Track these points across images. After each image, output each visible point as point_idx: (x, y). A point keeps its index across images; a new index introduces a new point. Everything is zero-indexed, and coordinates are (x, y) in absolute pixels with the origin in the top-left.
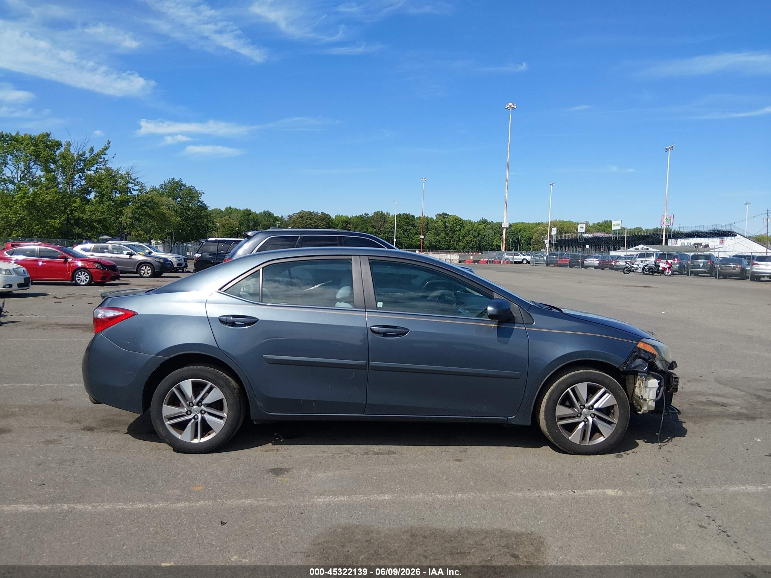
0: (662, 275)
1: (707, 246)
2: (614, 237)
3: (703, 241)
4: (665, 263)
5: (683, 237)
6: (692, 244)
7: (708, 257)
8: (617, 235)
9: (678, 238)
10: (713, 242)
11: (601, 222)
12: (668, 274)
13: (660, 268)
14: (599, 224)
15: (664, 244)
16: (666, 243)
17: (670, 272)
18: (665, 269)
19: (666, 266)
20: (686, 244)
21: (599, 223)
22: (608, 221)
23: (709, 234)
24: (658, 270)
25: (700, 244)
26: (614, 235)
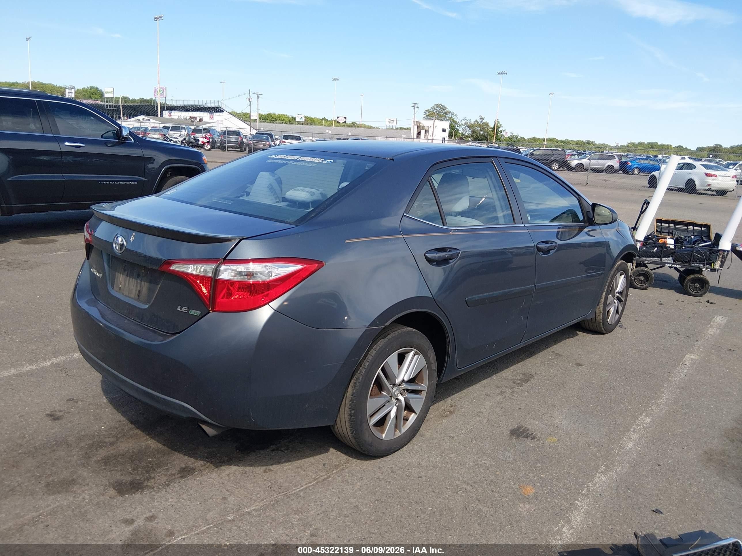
0: (201, 149)
1: (201, 120)
2: (107, 106)
3: (198, 115)
4: (203, 138)
5: (176, 109)
6: (188, 118)
7: (208, 131)
8: (111, 104)
9: (171, 110)
10: (205, 116)
11: (86, 87)
12: (208, 149)
13: (200, 143)
14: (85, 90)
15: (159, 115)
16: (161, 115)
17: (209, 147)
18: (204, 143)
19: (206, 141)
20: (182, 118)
21: (84, 88)
22: (93, 87)
23: (199, 109)
24: (198, 144)
25: (195, 118)
26: (108, 104)
